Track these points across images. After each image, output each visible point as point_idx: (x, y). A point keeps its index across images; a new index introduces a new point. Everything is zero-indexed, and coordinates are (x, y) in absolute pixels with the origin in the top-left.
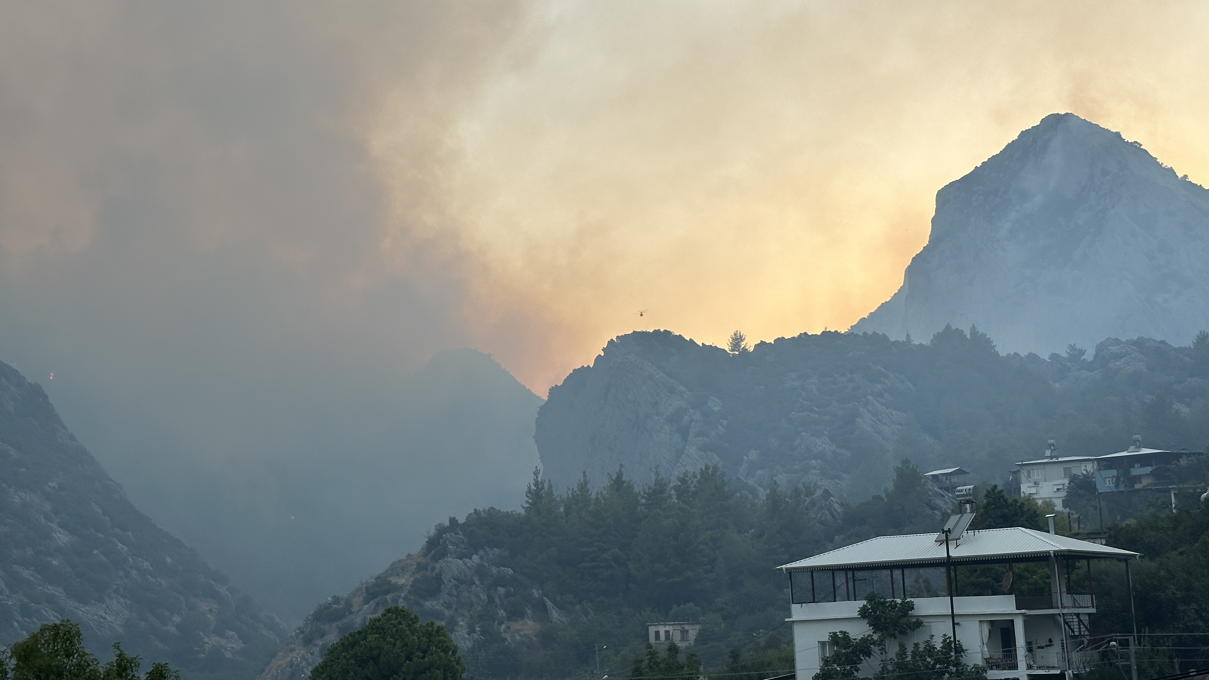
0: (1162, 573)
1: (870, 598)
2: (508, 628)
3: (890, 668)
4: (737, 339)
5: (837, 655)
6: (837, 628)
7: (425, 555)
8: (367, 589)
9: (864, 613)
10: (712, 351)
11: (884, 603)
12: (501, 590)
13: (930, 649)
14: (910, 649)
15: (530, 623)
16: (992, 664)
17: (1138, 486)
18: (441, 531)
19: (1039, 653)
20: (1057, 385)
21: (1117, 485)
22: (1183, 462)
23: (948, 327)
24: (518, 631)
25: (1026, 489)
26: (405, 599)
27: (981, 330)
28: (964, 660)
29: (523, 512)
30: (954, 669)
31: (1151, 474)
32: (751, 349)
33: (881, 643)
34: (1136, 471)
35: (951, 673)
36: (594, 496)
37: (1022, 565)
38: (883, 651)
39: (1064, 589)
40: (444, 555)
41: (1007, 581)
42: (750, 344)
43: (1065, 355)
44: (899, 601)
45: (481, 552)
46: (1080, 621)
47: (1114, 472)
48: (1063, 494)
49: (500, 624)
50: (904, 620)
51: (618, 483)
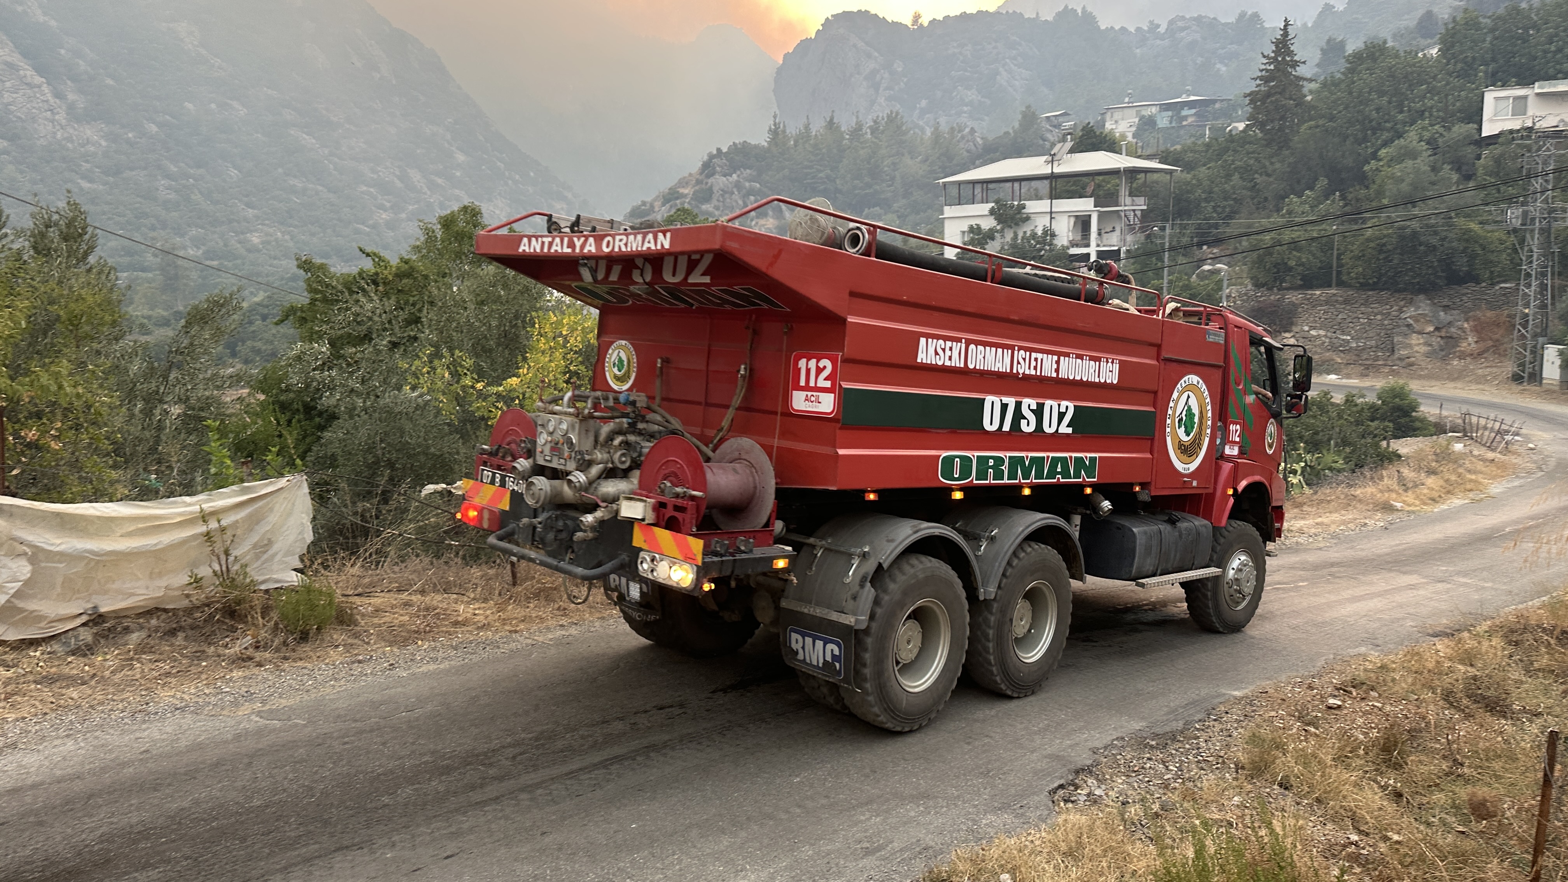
0: (1194, 182)
1: (997, 202)
2: (757, 223)
3: (1006, 247)
4: (917, 17)
5: (972, 239)
6: (973, 222)
7: (701, 174)
8: (663, 196)
9: (992, 212)
10: (898, 26)
11: (1006, 205)
12: (752, 198)
13: (1034, 235)
14: (1020, 235)
15: (771, 220)
16: (1074, 244)
17: (1184, 123)
18: (711, 157)
19: (1105, 236)
20: (1138, 51)
21: (1171, 123)
22: (1217, 106)
23: (1066, 7)
24: (763, 225)
25: (1109, 126)
26: (689, 203)
27: (1089, 9)
28: (1055, 242)
29: (766, 144)
30: (1048, 248)
31: (1195, 114)
32: (926, 24)
33: (1002, 230)
34: (1185, 112)
35: (1046, 250)
36: (814, 133)
37: (1101, 178)
38: (1003, 236)
39: (1127, 193)
40: (713, 174)
41: (1090, 189)
42: (925, 21)
43: (1146, 28)
44: (1016, 203)
45: (738, 172)
46: (1135, 215)
47: (1170, 113)
48: (1134, 129)
49: (752, 220)
50: (1018, 216)
51: (831, 124)
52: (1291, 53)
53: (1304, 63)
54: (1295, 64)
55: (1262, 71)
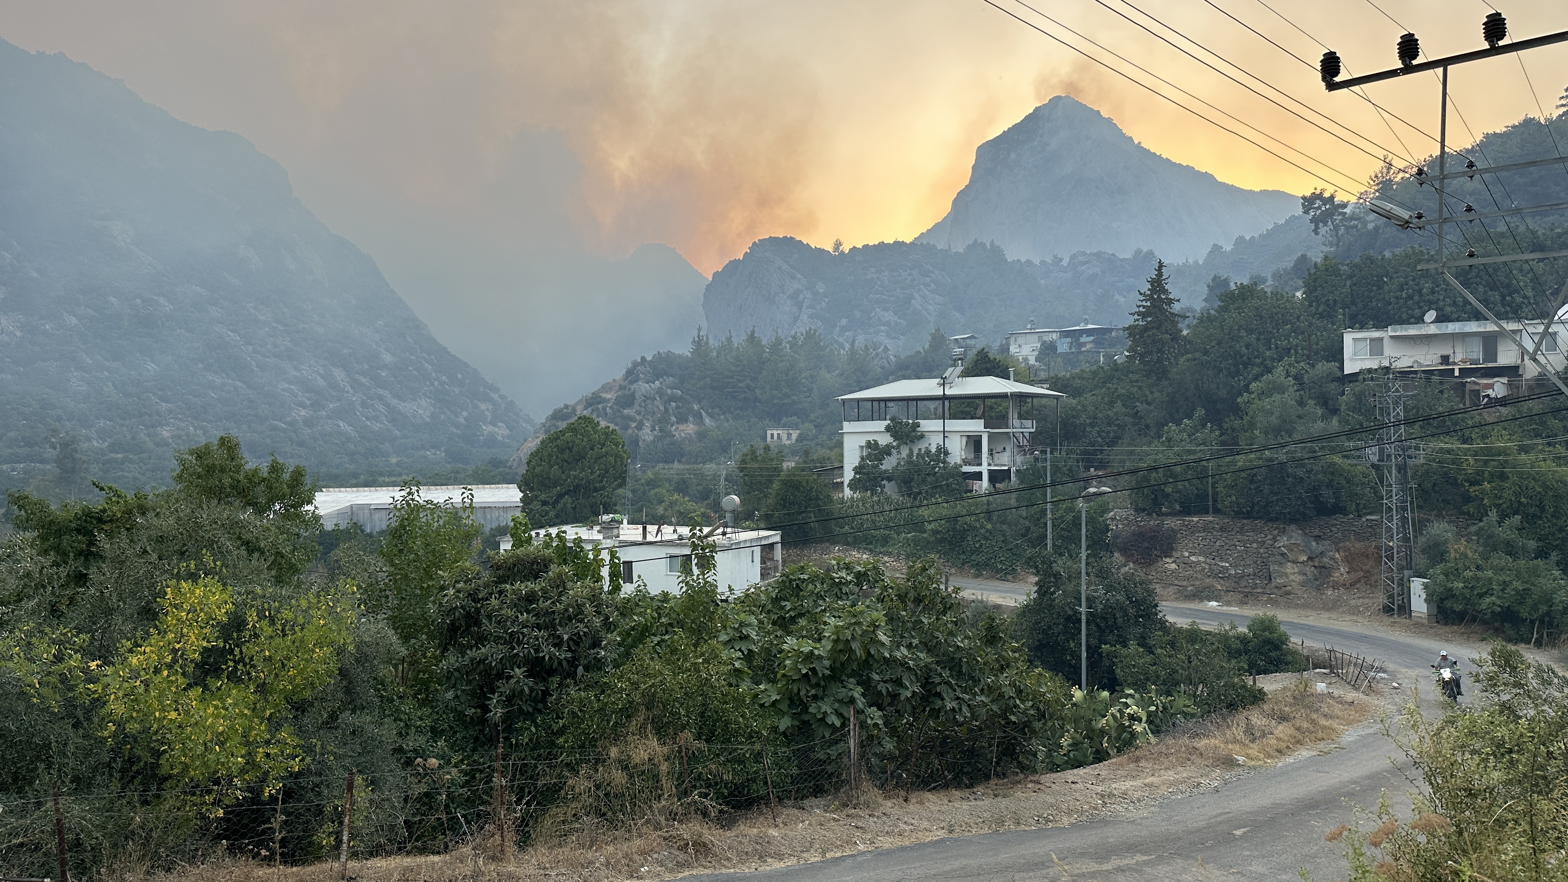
0: (1079, 407)
1: (892, 420)
2: (677, 428)
3: (902, 463)
4: (838, 244)
5: (869, 454)
6: (871, 438)
7: (625, 380)
8: (586, 401)
9: (888, 429)
10: (821, 251)
11: (901, 423)
12: (673, 404)
13: (928, 452)
14: (916, 452)
15: (691, 426)
16: (966, 462)
17: (1083, 349)
18: (635, 365)
19: (996, 456)
20: (1043, 281)
21: (1070, 348)
22: (1114, 334)
23: (976, 241)
24: (683, 431)
25: (1013, 349)
26: (611, 407)
27: (997, 243)
28: (948, 460)
29: (689, 354)
30: (942, 465)
31: (1093, 341)
32: (847, 252)
33: (898, 447)
34: (1084, 339)
35: (940, 468)
36: (736, 345)
37: (993, 400)
38: (899, 453)
39: (1016, 416)
40: (637, 381)
41: (980, 412)
42: (846, 248)
43: (1050, 262)
44: (911, 421)
45: (661, 380)
46: (1024, 436)
47: (1069, 340)
48: (1036, 353)
49: (672, 426)
50: (914, 434)
51: (752, 338)
52: (1166, 292)
53: (1178, 301)
54: (1170, 302)
55: (1139, 307)
